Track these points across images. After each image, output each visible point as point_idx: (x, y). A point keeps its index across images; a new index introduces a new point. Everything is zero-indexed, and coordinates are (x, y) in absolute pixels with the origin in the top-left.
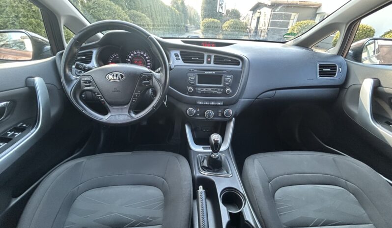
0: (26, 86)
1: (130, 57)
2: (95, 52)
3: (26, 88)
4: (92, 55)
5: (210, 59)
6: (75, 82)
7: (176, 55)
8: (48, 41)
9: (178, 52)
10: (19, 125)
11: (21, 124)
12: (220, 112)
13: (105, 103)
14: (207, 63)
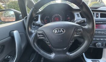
0: (10, 36)
1: (53, 17)
2: (39, 16)
3: (10, 37)
4: (38, 17)
5: (98, 15)
6: (34, 34)
7: (78, 15)
8: (21, 13)
9: (79, 13)
10: (6, 58)
11: (8, 56)
12: (104, 44)
13: (51, 47)
14: (96, 17)
